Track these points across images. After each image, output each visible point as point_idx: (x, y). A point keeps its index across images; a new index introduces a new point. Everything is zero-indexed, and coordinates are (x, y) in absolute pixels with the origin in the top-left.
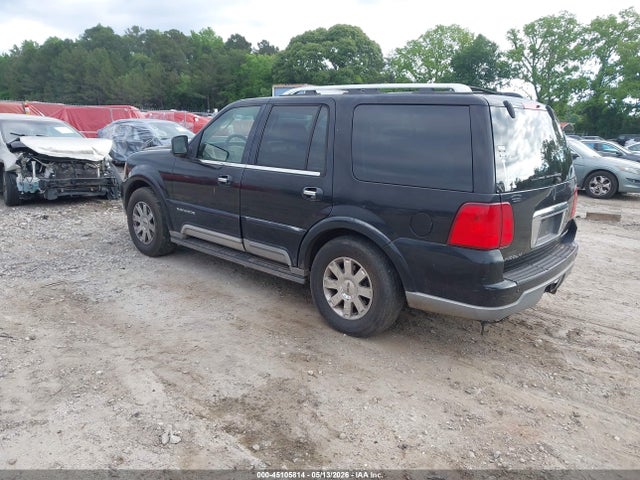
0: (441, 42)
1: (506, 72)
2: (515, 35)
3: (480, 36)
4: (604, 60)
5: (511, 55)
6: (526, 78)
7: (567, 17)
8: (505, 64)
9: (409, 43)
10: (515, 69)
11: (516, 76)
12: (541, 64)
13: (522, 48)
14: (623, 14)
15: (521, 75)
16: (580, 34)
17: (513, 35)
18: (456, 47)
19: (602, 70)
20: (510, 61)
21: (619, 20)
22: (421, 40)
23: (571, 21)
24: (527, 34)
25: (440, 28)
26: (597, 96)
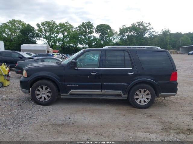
0: (14, 25)
1: (38, 36)
2: (39, 25)
3: (28, 24)
4: (63, 34)
5: (39, 31)
6: (44, 38)
7: (53, 22)
8: (37, 33)
9: (3, 24)
10: (41, 35)
11: (41, 37)
12: (47, 34)
13: (41, 29)
14: (66, 23)
15: (42, 37)
16: (56, 27)
17: (38, 25)
18: (21, 27)
19: (63, 37)
20: (39, 33)
21: (65, 24)
22: (8, 24)
23: (54, 23)
24: (42, 25)
25: (14, 20)
26: (63, 43)
